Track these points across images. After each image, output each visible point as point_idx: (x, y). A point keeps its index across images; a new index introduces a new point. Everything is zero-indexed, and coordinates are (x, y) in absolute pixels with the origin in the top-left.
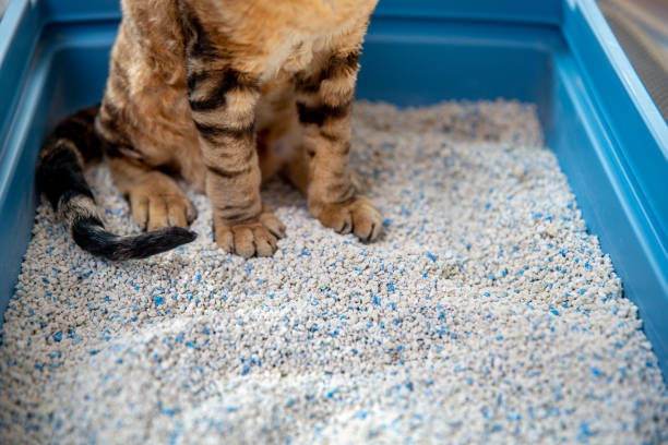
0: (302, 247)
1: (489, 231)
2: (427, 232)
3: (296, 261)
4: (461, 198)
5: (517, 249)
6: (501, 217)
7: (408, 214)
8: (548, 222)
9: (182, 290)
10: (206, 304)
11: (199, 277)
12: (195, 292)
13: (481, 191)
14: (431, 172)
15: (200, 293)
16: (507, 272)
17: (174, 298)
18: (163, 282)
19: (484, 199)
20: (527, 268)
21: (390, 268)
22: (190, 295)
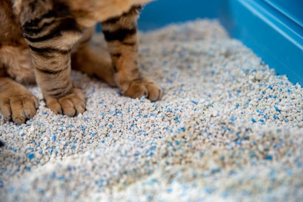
0: (115, 109)
1: (218, 86)
2: (185, 91)
3: (113, 118)
4: (194, 72)
5: (239, 91)
6: (223, 77)
7: (171, 82)
8: (254, 73)
9: (45, 148)
10: (62, 153)
11: (55, 138)
12: (54, 147)
13: (205, 66)
14: (174, 61)
15: (57, 147)
16: (238, 105)
17: (41, 153)
18: (31, 144)
19: (209, 69)
20: (250, 100)
21: (173, 110)
22: (50, 150)
